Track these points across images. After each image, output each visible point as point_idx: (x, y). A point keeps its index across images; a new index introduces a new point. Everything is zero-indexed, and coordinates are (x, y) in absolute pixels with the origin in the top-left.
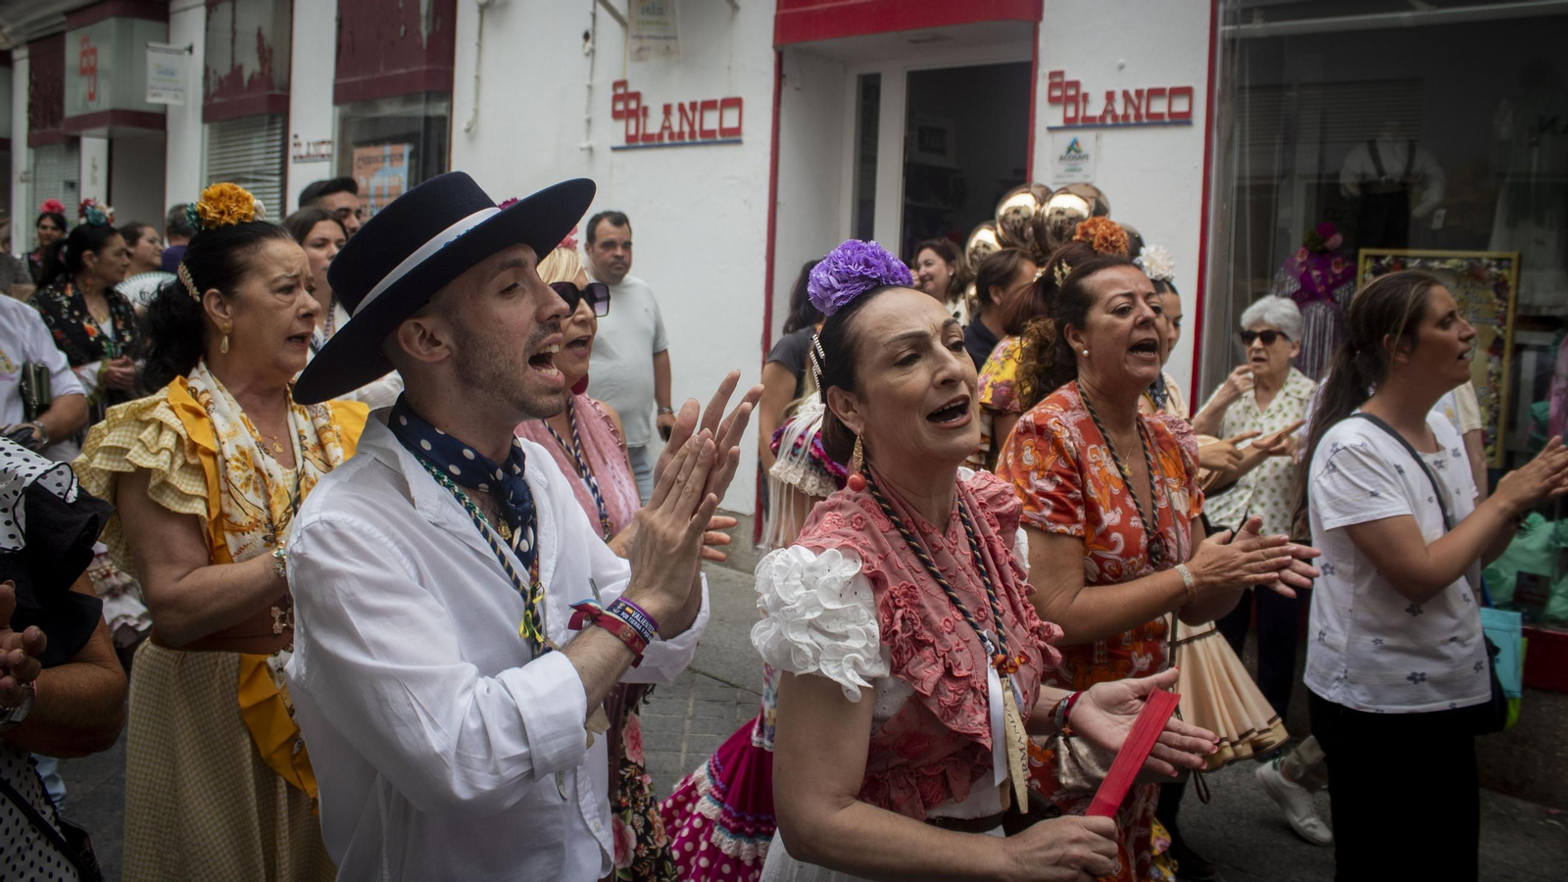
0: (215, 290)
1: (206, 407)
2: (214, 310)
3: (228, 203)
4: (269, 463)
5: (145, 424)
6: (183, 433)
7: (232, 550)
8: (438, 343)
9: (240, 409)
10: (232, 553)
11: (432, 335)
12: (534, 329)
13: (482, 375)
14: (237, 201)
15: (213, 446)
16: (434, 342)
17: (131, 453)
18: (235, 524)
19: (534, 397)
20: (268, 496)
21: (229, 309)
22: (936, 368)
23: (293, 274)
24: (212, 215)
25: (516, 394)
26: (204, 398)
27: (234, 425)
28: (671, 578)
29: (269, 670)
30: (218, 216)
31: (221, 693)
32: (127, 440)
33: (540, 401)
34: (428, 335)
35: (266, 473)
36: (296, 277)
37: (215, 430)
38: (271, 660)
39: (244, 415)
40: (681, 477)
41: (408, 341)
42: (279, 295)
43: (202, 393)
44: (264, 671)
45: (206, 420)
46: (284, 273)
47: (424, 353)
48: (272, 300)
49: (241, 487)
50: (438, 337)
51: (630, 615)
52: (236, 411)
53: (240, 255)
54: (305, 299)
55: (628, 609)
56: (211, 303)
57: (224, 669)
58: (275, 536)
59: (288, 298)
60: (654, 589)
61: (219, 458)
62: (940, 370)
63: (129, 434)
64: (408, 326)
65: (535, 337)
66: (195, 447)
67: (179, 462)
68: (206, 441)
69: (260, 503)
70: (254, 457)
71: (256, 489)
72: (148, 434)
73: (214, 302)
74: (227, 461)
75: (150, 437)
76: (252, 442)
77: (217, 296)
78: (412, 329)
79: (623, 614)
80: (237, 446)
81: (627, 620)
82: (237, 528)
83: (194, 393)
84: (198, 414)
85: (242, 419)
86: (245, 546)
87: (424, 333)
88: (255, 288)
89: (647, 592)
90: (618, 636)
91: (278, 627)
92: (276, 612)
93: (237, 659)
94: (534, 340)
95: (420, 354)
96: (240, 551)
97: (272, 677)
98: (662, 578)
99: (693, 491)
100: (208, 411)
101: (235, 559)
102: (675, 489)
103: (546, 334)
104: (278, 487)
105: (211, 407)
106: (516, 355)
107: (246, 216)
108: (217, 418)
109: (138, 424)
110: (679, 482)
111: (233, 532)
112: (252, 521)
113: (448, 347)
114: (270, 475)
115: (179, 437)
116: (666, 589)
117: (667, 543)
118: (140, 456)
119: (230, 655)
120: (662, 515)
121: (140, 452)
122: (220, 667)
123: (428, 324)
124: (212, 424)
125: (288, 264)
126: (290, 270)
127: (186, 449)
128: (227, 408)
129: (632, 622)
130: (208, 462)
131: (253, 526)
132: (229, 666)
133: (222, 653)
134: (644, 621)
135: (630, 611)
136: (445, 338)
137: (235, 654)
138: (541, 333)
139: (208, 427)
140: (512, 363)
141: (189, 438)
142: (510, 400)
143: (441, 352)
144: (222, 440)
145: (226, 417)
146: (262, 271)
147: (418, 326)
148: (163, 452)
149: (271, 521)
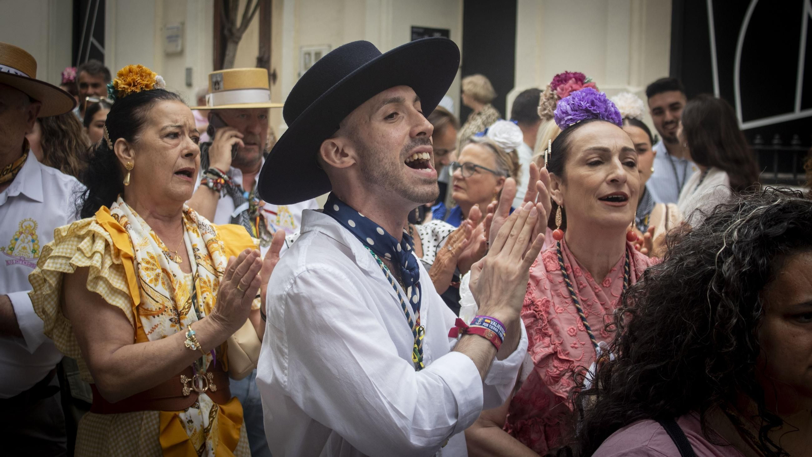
0: (122, 139)
1: (125, 226)
2: (121, 153)
3: (135, 77)
4: (173, 267)
5: (81, 238)
6: (110, 240)
7: (147, 330)
8: (346, 155)
9: (149, 228)
10: (147, 333)
11: (343, 150)
12: (407, 141)
13: (375, 174)
14: (142, 76)
15: (131, 253)
16: (344, 155)
17: (72, 259)
18: (147, 310)
19: (412, 187)
20: (172, 290)
21: (132, 152)
22: (610, 171)
23: (177, 124)
24: (122, 86)
25: (399, 185)
26: (124, 220)
27: (145, 239)
28: (513, 296)
29: (182, 422)
30: (126, 87)
31: (145, 441)
32: (69, 251)
33: (416, 189)
34: (340, 151)
35: (172, 274)
36: (179, 127)
37: (131, 242)
38: (182, 415)
39: (153, 233)
40: (514, 232)
41: (328, 155)
42: (166, 139)
43: (122, 217)
44: (178, 422)
45: (125, 235)
46: (170, 123)
47: (338, 161)
48: (160, 142)
49: (151, 281)
50: (346, 151)
51: (489, 324)
52: (147, 230)
53: (139, 112)
54: (188, 143)
55: (486, 321)
56: (119, 149)
57: (148, 423)
58: (179, 320)
59: (174, 142)
60: (501, 306)
61: (135, 262)
62: (612, 173)
63: (70, 247)
64: (326, 145)
65: (408, 146)
66: (118, 252)
67: (108, 263)
68: (126, 249)
69: (168, 294)
70: (161, 260)
71: (163, 283)
72: (85, 244)
73: (122, 147)
74: (138, 263)
75: (85, 246)
76: (160, 251)
77: (125, 144)
78: (330, 147)
79: (484, 324)
80: (148, 253)
81: (488, 327)
82: (149, 313)
83: (116, 216)
84: (120, 231)
85: (152, 235)
86: (156, 326)
87: (338, 149)
88: (149, 135)
89: (497, 308)
90: (484, 337)
91: (186, 390)
92: (184, 379)
93: (157, 415)
94: (408, 149)
95: (334, 162)
96: (153, 329)
97: (184, 427)
98: (506, 298)
99: (524, 240)
100: (126, 229)
101: (149, 337)
102: (510, 241)
103: (416, 144)
104: (180, 284)
105: (129, 226)
106: (395, 158)
107: (147, 86)
108: (132, 233)
109: (76, 239)
110: (512, 236)
111: (147, 316)
112: (161, 307)
113: (353, 158)
114: (174, 276)
115: (107, 245)
116: (509, 304)
117: (508, 274)
118: (80, 260)
119: (152, 413)
120: (503, 257)
121: (80, 257)
122: (145, 421)
123: (339, 142)
124: (130, 237)
125: (174, 117)
126: (176, 121)
127: (113, 252)
128: (140, 227)
129: (492, 327)
130: (127, 264)
131: (162, 311)
132: (152, 421)
133: (146, 412)
134: (499, 326)
135: (489, 321)
136: (351, 152)
137: (156, 412)
138: (413, 144)
139: (128, 241)
140: (393, 164)
141: (114, 245)
142: (396, 190)
143: (349, 161)
144: (136, 249)
145: (139, 233)
146: (154, 123)
147: (334, 145)
148: (96, 254)
149: (175, 308)
